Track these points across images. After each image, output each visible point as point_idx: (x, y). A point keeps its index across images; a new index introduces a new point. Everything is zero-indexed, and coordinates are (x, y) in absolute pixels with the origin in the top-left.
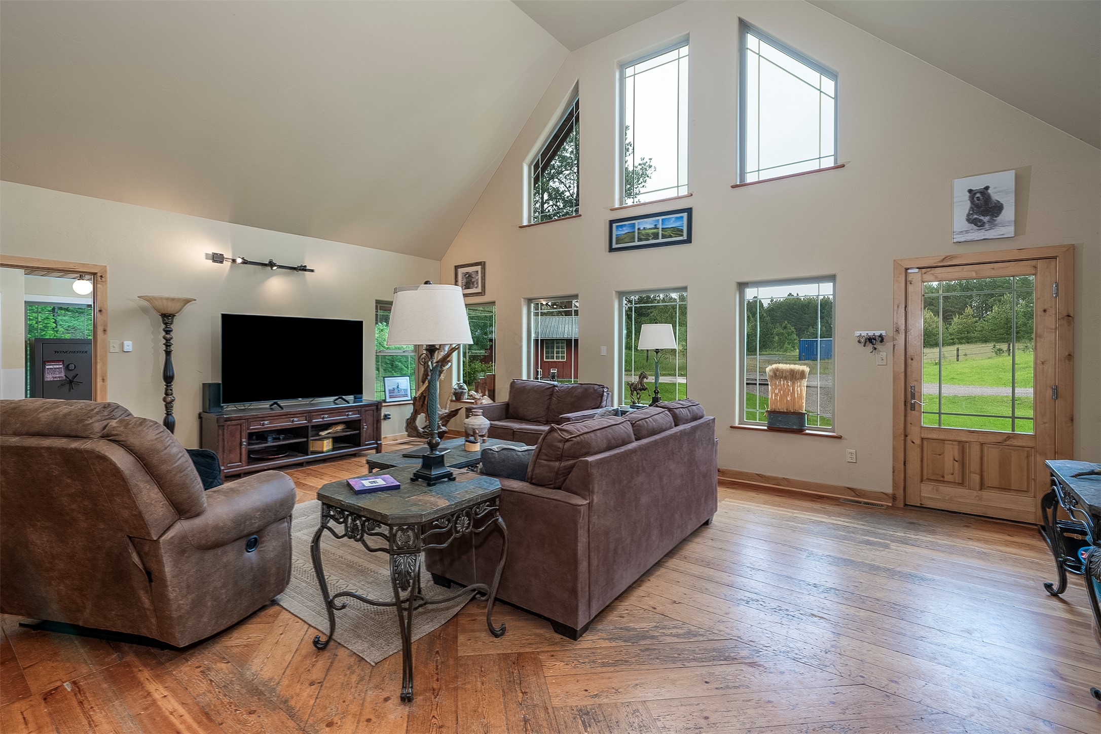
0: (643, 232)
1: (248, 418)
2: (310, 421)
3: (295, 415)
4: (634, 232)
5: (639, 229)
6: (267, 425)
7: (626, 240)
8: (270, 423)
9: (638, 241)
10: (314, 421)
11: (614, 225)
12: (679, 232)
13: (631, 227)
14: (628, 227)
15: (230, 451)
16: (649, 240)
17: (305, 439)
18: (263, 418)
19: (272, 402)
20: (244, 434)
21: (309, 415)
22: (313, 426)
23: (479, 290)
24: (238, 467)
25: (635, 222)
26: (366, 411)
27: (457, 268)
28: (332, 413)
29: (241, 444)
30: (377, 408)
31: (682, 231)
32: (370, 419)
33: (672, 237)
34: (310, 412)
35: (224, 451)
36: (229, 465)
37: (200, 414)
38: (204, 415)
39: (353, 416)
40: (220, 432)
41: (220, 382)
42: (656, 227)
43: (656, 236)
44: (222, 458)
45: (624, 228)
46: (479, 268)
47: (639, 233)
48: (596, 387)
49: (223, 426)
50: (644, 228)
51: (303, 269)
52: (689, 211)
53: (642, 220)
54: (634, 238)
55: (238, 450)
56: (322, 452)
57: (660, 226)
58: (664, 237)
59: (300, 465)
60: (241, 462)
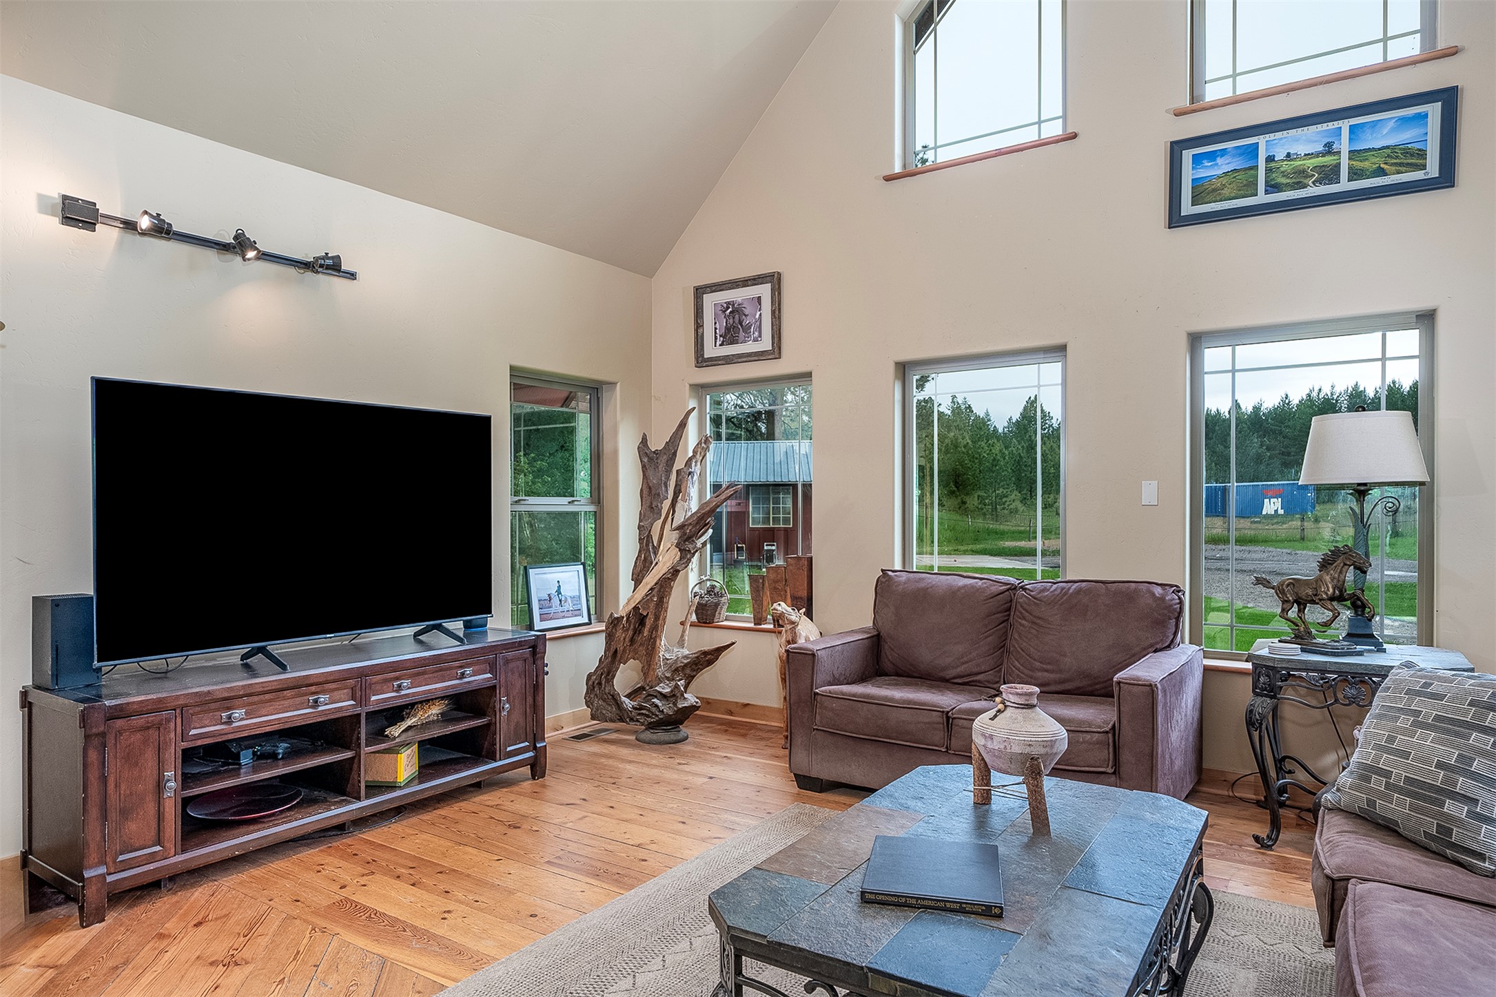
0: (1285, 166)
1: (181, 702)
2: (361, 700)
3: (320, 684)
4: (1256, 168)
5: (1270, 159)
6: (242, 721)
7: (1226, 192)
8: (249, 715)
9: (1267, 192)
10: (373, 698)
11: (1188, 155)
12: (1414, 157)
13: (1241, 155)
14: (1234, 156)
15: (125, 813)
16: (1305, 186)
17: (348, 754)
18: (228, 701)
19: (245, 648)
20: (172, 755)
21: (360, 682)
22: (370, 715)
23: (766, 344)
24: (152, 858)
25: (1261, 140)
26: (507, 662)
27: (700, 292)
28: (424, 673)
29: (160, 786)
30: (534, 653)
31: (1422, 154)
32: (518, 683)
33: (1386, 174)
34: (362, 674)
35: (104, 816)
36: (121, 858)
37: (24, 694)
38: (36, 697)
39: (476, 678)
40: (93, 756)
41: (90, 590)
42: (1329, 150)
43: (1330, 175)
44: (98, 837)
45: (1219, 160)
46: (765, 290)
47: (1269, 171)
48: (1158, 591)
49: (103, 735)
50: (1288, 155)
51: (332, 266)
52: (1449, 98)
53: (1279, 135)
54: (1254, 184)
55: (151, 808)
56: (392, 787)
57: (1344, 146)
58: (1355, 174)
59: (340, 829)
60: (159, 842)
